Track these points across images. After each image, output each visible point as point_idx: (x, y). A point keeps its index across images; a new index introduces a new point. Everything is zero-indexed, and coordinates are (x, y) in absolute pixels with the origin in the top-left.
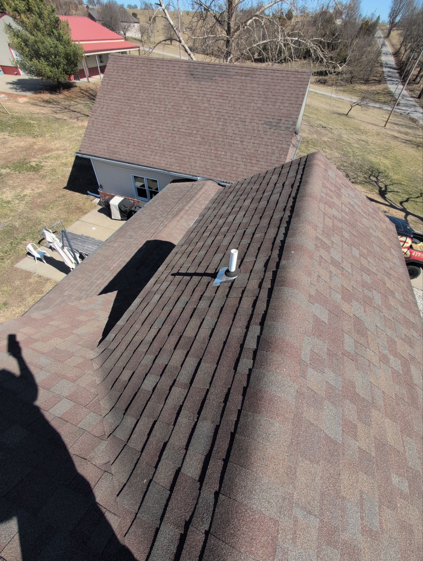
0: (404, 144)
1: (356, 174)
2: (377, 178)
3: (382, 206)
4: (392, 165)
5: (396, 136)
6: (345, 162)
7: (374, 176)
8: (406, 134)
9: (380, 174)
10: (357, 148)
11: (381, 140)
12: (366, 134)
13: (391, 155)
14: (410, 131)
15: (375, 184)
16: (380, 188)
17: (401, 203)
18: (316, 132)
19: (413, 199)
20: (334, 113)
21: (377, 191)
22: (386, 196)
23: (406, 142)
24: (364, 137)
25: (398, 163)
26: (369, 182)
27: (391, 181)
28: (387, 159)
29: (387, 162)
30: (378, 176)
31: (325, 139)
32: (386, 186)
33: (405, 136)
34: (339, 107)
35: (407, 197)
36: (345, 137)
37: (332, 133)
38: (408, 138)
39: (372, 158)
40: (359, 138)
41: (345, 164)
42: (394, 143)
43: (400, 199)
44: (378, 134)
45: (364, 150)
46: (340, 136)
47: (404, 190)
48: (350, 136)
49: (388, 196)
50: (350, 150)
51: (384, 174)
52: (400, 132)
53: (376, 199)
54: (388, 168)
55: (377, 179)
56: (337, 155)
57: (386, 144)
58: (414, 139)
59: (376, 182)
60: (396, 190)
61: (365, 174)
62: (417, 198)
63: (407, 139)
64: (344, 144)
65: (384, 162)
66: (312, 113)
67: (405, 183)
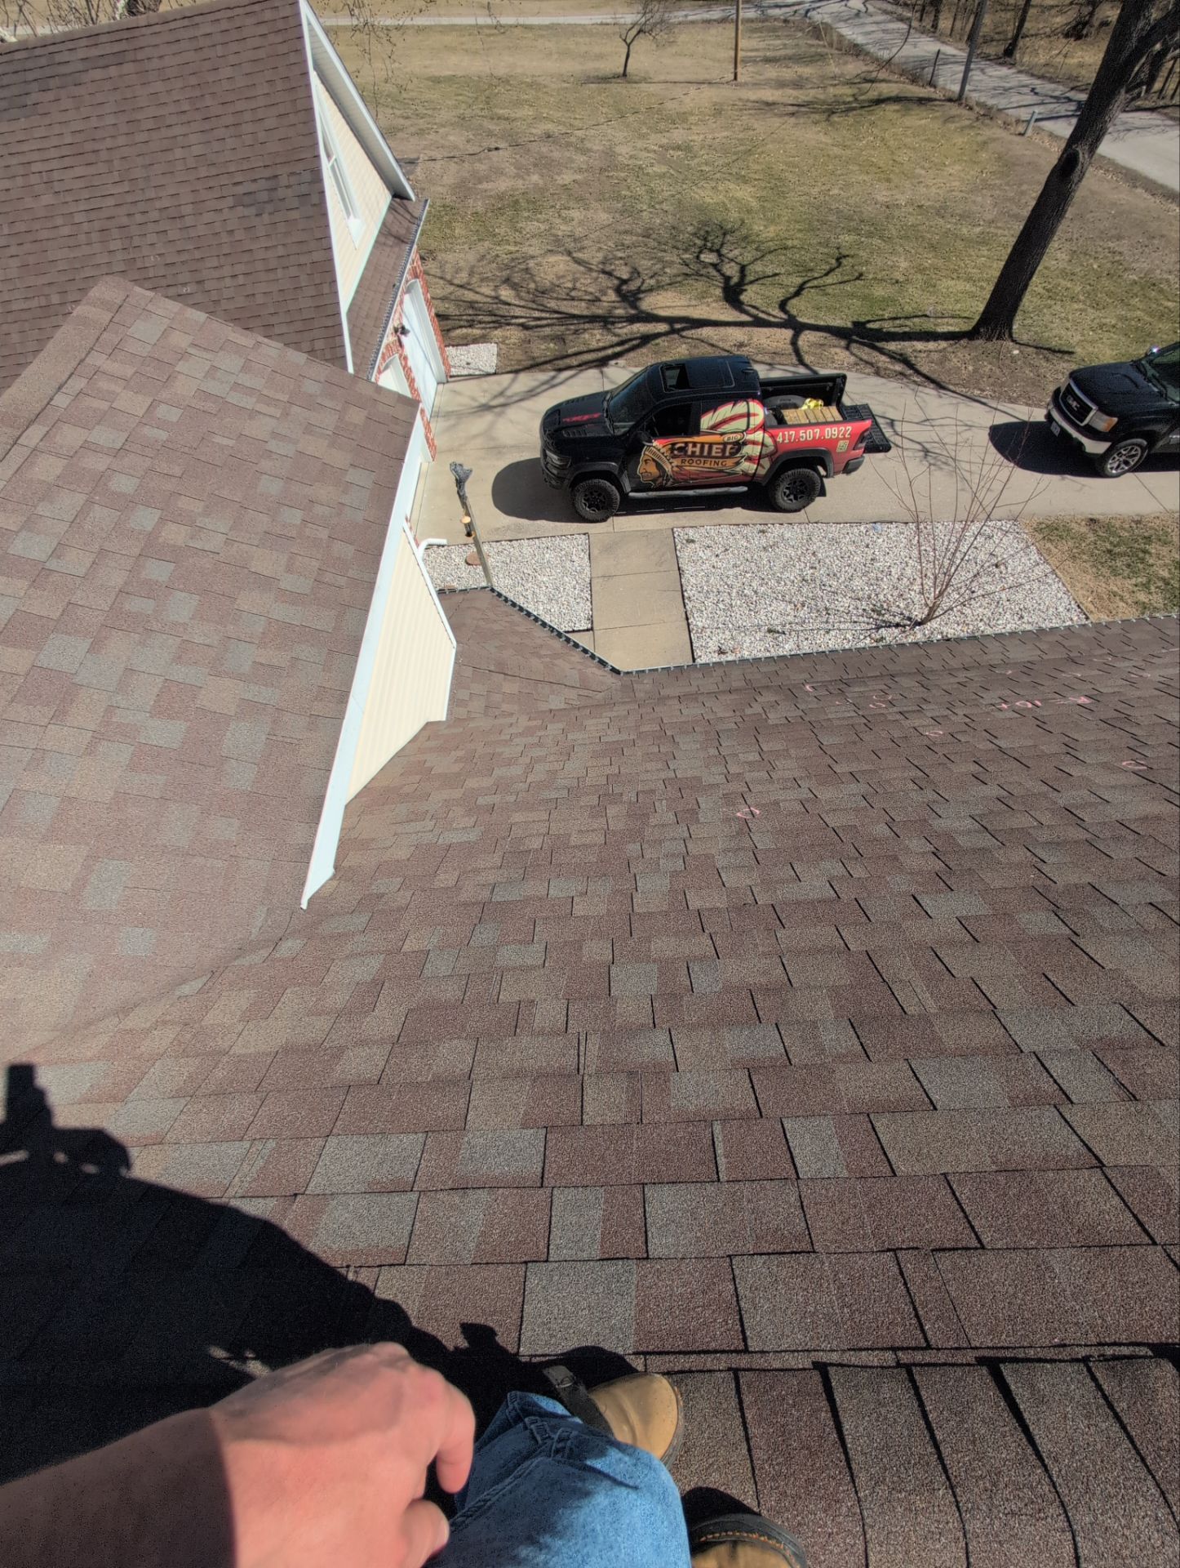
0: (792, 120)
1: (660, 260)
2: (718, 251)
3: (730, 330)
4: (759, 199)
5: (770, 99)
6: (626, 232)
7: (711, 250)
8: (798, 84)
9: (728, 237)
10: (662, 176)
11: (727, 128)
12: (685, 121)
13: (756, 167)
14: (806, 71)
15: (715, 273)
16: (727, 279)
17: (783, 306)
18: (535, 165)
19: (815, 283)
20: (589, 80)
21: (718, 292)
22: (743, 297)
23: (800, 109)
24: (678, 135)
25: (775, 186)
26: (698, 274)
27: (757, 249)
28: (746, 182)
29: (745, 193)
30: (722, 245)
31: (567, 178)
32: (743, 269)
33: (795, 93)
34: (600, 57)
35: (799, 280)
36: (623, 150)
37: (585, 151)
38: (802, 96)
39: (706, 195)
40: (665, 141)
41: (628, 239)
42: (763, 126)
43: (779, 294)
44: (718, 111)
45: (681, 177)
46: (610, 154)
47: (794, 263)
48: (640, 144)
49: (749, 296)
50: (641, 191)
51: (737, 234)
52: (781, 84)
53: (715, 317)
54: (749, 211)
55: (720, 255)
56: (604, 217)
57: (741, 136)
58: (820, 94)
59: (715, 266)
60: (769, 271)
61: (686, 250)
62: (826, 274)
63: (800, 101)
64: (623, 175)
65: (739, 194)
66: (519, 103)
67: (796, 242)
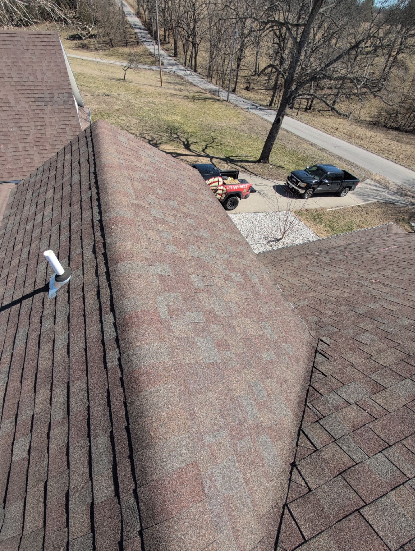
0: (184, 100)
1: (160, 135)
2: (176, 134)
3: (191, 157)
4: (183, 120)
5: (174, 93)
6: (145, 126)
7: (174, 133)
8: (181, 90)
9: (178, 130)
10: (149, 110)
11: (164, 99)
12: (150, 96)
13: (178, 111)
14: (182, 87)
15: (178, 140)
16: (184, 142)
17: (203, 151)
18: (103, 102)
19: (210, 145)
20: (113, 79)
21: (182, 146)
22: (190, 148)
23: (185, 97)
24: (149, 99)
25: (186, 117)
26: (173, 140)
27: (188, 134)
28: (177, 115)
29: (177, 118)
30: (177, 132)
31: (117, 107)
32: (187, 140)
33: (181, 92)
35: (205, 144)
36: (133, 102)
37: (120, 100)
39: (165, 117)
40: (146, 101)
41: (146, 128)
42: (176, 100)
43: (201, 148)
44: (160, 94)
45: (155, 112)
46: (128, 101)
47: (200, 139)
48: (138, 100)
49: (192, 147)
50: (144, 114)
51: (180, 129)
52: (176, 90)
53: (184, 153)
54: (181, 124)
55: (178, 135)
56: (135, 121)
57: (170, 102)
58: (189, 94)
59: (178, 138)
60: (195, 141)
61: (167, 133)
62: (212, 143)
63: (183, 95)
64: (136, 109)
65: (176, 118)
66: (90, 82)
67: (199, 134)
